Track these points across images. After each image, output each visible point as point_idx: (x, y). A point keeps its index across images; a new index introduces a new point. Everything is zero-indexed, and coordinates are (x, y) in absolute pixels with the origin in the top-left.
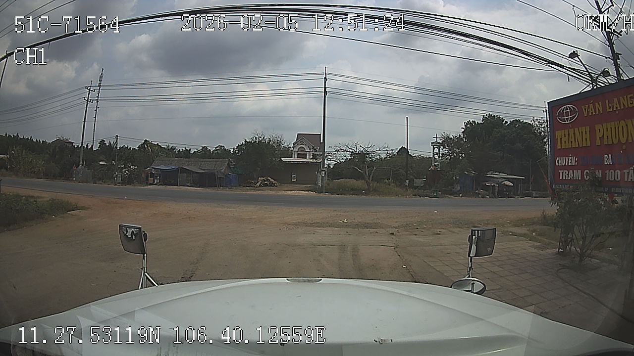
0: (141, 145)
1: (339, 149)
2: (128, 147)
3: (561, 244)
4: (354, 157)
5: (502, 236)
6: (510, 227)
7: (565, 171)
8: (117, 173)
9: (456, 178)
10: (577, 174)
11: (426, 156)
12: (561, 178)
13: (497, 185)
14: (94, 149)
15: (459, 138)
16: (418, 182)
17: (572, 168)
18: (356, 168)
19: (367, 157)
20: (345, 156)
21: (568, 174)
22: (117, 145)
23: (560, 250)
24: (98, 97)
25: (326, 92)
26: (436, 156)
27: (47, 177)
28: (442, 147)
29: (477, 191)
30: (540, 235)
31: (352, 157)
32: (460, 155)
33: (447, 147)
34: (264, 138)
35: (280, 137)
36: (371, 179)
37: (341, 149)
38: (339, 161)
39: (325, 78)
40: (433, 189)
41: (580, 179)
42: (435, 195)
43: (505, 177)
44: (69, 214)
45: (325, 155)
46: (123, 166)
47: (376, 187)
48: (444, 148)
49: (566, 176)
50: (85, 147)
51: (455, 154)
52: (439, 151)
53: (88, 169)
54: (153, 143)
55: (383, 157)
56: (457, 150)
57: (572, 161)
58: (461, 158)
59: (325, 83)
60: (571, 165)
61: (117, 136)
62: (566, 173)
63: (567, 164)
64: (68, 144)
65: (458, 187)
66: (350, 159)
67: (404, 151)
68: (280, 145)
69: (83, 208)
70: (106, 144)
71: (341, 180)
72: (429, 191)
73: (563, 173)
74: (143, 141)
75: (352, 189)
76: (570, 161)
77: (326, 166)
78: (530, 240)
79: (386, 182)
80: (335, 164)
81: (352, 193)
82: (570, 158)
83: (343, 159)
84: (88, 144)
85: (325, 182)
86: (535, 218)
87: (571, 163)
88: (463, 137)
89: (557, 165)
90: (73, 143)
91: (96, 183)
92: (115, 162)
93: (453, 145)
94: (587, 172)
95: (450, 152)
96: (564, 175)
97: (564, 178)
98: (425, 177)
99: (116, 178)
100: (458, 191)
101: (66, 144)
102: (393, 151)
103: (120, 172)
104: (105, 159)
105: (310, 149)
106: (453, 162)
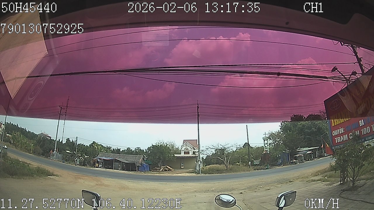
0: (91, 144)
1: (208, 147)
2: (83, 144)
3: (341, 179)
4: (217, 152)
5: (307, 183)
6: (312, 177)
7: (338, 138)
8: (77, 159)
9: (278, 156)
10: (345, 137)
11: (260, 146)
12: (336, 142)
13: (303, 155)
14: (63, 143)
15: (279, 133)
16: (256, 162)
17: (342, 134)
18: (219, 158)
19: (225, 151)
20: (212, 152)
21: (340, 139)
22: (77, 142)
23: (341, 182)
24: (66, 113)
25: (198, 115)
26: (266, 145)
27: (35, 154)
28: (269, 139)
29: (292, 161)
30: (330, 177)
31: (216, 152)
32: (280, 142)
33: (272, 139)
34: (163, 143)
35: (173, 142)
36: (228, 163)
37: (209, 148)
38: (208, 155)
39: (198, 107)
40: (265, 165)
41: (347, 139)
42: (267, 167)
43: (308, 149)
44: (48, 177)
45: (200, 152)
46: (80, 155)
47: (231, 168)
48: (270, 140)
49: (339, 140)
50: (58, 141)
51: (277, 142)
52: (268, 142)
53: (60, 154)
54: (98, 143)
55: (234, 151)
56: (278, 140)
57: (342, 131)
58: (280, 144)
59: (198, 109)
60: (341, 133)
61: (77, 137)
62: (339, 138)
63: (339, 134)
64: (48, 137)
65: (280, 161)
66: (215, 153)
67: (247, 145)
68: (173, 147)
69: (56, 176)
70: (70, 141)
71: (211, 165)
72: (263, 166)
73: (337, 139)
74: (92, 142)
75: (217, 170)
76: (340, 131)
77: (201, 158)
78: (323, 182)
79: (237, 164)
80: (207, 157)
81: (217, 172)
82: (340, 129)
83: (211, 153)
84: (59, 139)
85: (201, 167)
86: (326, 168)
87: (341, 132)
88: (281, 131)
89: (333, 135)
90: (51, 137)
91: (64, 163)
92: (76, 152)
93: (275, 137)
94: (351, 134)
95: (274, 141)
96: (338, 140)
97: (338, 142)
98: (260, 158)
99: (76, 162)
100: (281, 163)
101: (47, 137)
102: (240, 146)
103: (78, 158)
104: (70, 150)
105: (191, 149)
106: (276, 147)
